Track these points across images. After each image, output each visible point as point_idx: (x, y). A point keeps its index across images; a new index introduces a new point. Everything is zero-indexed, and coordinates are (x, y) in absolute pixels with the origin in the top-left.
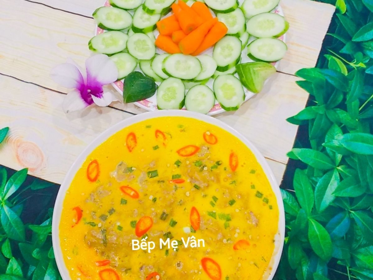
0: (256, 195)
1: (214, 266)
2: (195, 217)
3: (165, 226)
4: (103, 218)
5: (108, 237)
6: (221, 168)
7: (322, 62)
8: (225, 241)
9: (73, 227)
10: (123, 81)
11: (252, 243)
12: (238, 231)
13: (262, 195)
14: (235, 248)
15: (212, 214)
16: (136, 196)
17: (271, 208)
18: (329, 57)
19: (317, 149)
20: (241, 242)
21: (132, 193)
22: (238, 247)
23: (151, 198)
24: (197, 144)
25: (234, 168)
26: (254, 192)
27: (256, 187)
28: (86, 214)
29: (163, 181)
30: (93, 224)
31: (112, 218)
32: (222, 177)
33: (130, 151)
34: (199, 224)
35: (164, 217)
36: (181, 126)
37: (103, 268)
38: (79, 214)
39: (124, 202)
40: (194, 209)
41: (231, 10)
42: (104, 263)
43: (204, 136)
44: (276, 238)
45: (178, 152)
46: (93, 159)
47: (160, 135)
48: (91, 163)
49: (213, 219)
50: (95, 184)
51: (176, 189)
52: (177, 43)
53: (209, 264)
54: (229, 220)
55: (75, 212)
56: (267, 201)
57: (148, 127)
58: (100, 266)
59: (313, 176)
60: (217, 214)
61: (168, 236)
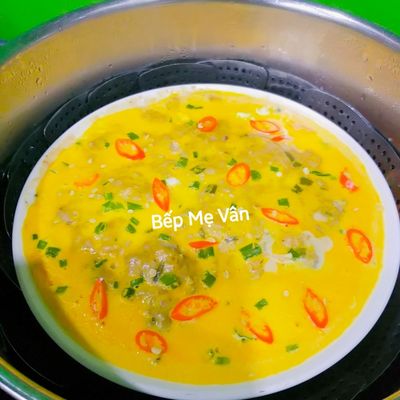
0: (58, 250)
2: (161, 196)
3: (205, 179)
9: (346, 169)
11: (70, 185)
12: (91, 196)
14: (97, 176)
15: (133, 206)
16: (266, 211)
17: (35, 237)
20: (88, 184)
21: (274, 214)
24: (176, 324)
26: (61, 256)
27: (58, 264)
30: (318, 173)
33: (309, 290)
35: (212, 189)
39: (284, 202)
43: (164, 345)
45: (214, 304)
46: (371, 264)
47: (261, 331)
48: (370, 256)
49: (132, 201)
56: (40, 244)
60: (126, 208)
61: (199, 170)
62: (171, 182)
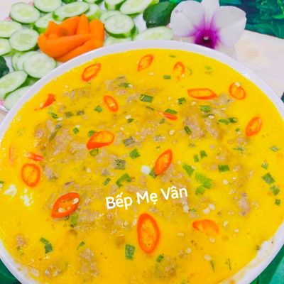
0: (264, 178)
2: (165, 159)
6: (234, 127)
8: (186, 209)
9: (36, 110)
11: (222, 232)
12: (212, 206)
13: (273, 180)
14: (195, 225)
15: (189, 170)
16: (114, 109)
17: (278, 202)
20: (208, 223)
21: (112, 105)
22: (200, 227)
23: (128, 117)
24: (217, 92)
25: (250, 133)
29: (153, 109)
30: (55, 116)
31: (75, 119)
33: (139, 70)
34: (165, 169)
35: (128, 142)
36: (209, 68)
37: (32, 162)
38: (50, 101)
39: (98, 110)
40: (169, 152)
42: (35, 157)
43: (231, 86)
45: (189, 91)
46: (99, 62)
47: (180, 68)
49: (186, 174)
50: (84, 84)
51: (162, 122)
53: (147, 224)
54: (207, 186)
56: (276, 192)
57: (173, 57)
58: (30, 158)
60: (194, 173)
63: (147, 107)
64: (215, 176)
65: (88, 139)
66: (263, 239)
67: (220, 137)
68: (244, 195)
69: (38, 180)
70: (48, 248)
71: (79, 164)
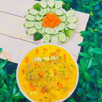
1: (61, 85)
2: (55, 71)
3: (47, 74)
4: (30, 72)
5: (32, 78)
6: (62, 58)
7: (87, 29)
8: (63, 78)
9: (22, 75)
10: (33, 35)
11: (70, 78)
12: (66, 75)
13: (73, 65)
14: (66, 80)
15: (60, 71)
16: (39, 66)
17: (75, 69)
18: (89, 28)
19: (86, 53)
21: (38, 66)
22: (67, 79)
23: (43, 67)
24: (55, 52)
25: (65, 58)
26: (71, 65)
27: (71, 63)
28: (25, 72)
29: (46, 62)
30: (27, 74)
31: (32, 72)
32: (62, 61)
33: (37, 54)
34: (56, 73)
35: (46, 72)
36: (50, 47)
37: (30, 86)
38: (24, 71)
39: (35, 68)
40: (55, 70)
41: (62, 15)
42: (31, 85)
43: (57, 50)
44: (77, 77)
45: (50, 54)
46: (27, 56)
47: (45, 50)
48: (26, 58)
50: (27, 63)
51: (50, 64)
52: (48, 25)
53: (59, 84)
54: (64, 72)
55: (22, 71)
56: (74, 67)
57: (41, 48)
58: (30, 85)
59: (85, 60)
61: (48, 77)
62: (53, 75)
63: (45, 62)
64: (64, 70)
65: (39, 75)
66: (76, 76)
67: (61, 62)
68: (70, 70)
69: (35, 89)
70: (46, 98)
71: (40, 81)
